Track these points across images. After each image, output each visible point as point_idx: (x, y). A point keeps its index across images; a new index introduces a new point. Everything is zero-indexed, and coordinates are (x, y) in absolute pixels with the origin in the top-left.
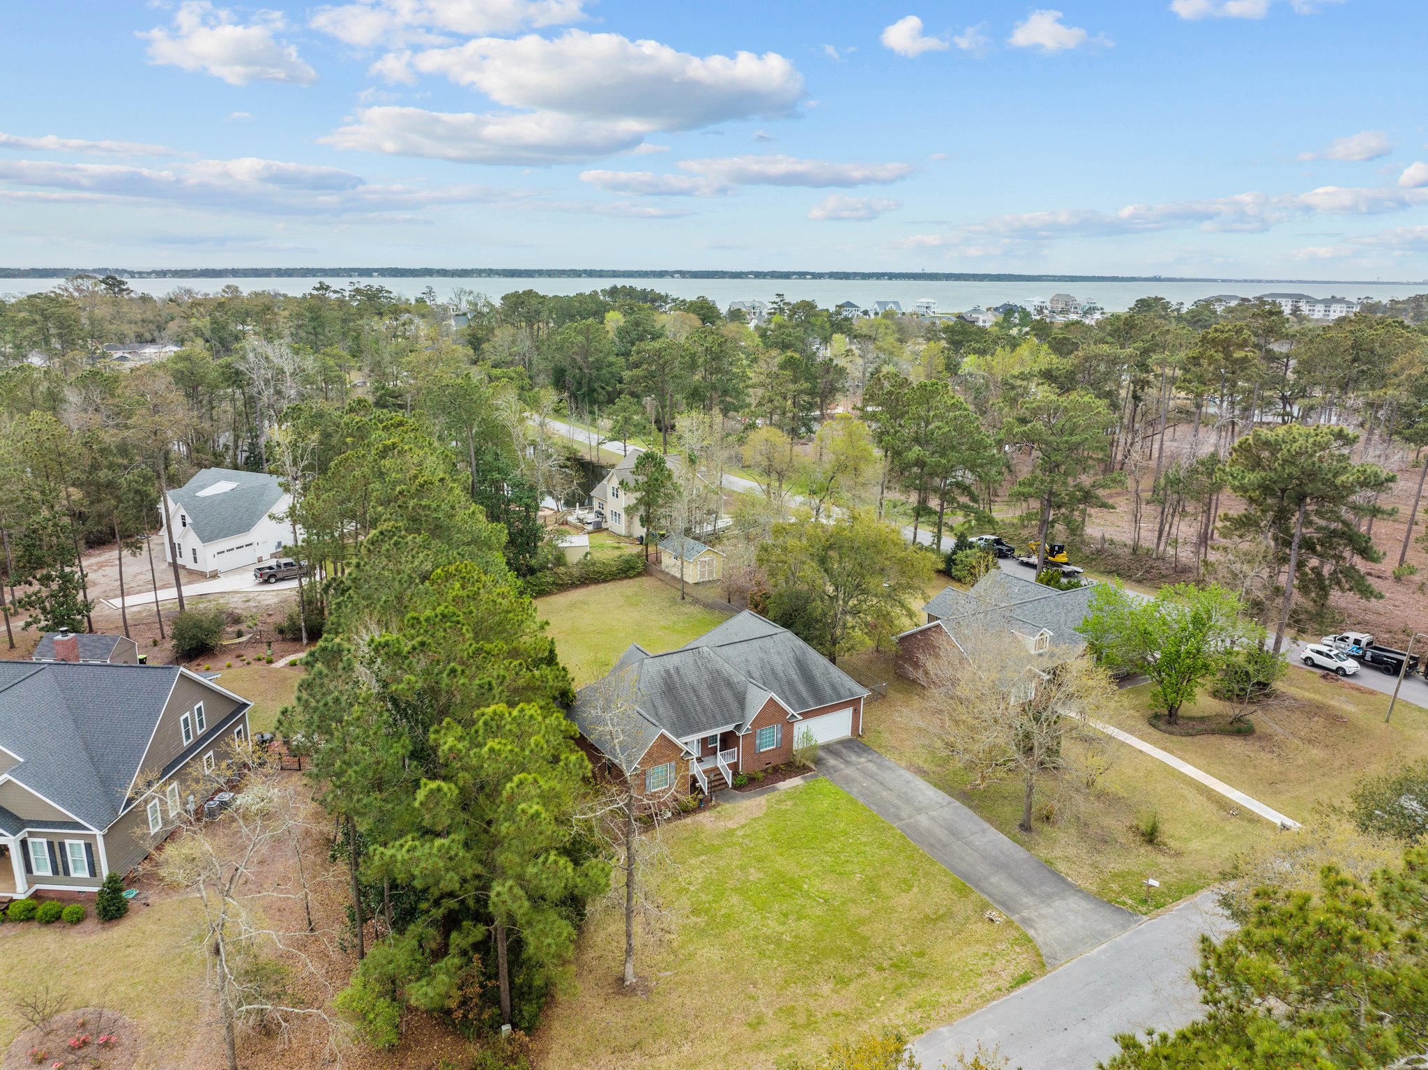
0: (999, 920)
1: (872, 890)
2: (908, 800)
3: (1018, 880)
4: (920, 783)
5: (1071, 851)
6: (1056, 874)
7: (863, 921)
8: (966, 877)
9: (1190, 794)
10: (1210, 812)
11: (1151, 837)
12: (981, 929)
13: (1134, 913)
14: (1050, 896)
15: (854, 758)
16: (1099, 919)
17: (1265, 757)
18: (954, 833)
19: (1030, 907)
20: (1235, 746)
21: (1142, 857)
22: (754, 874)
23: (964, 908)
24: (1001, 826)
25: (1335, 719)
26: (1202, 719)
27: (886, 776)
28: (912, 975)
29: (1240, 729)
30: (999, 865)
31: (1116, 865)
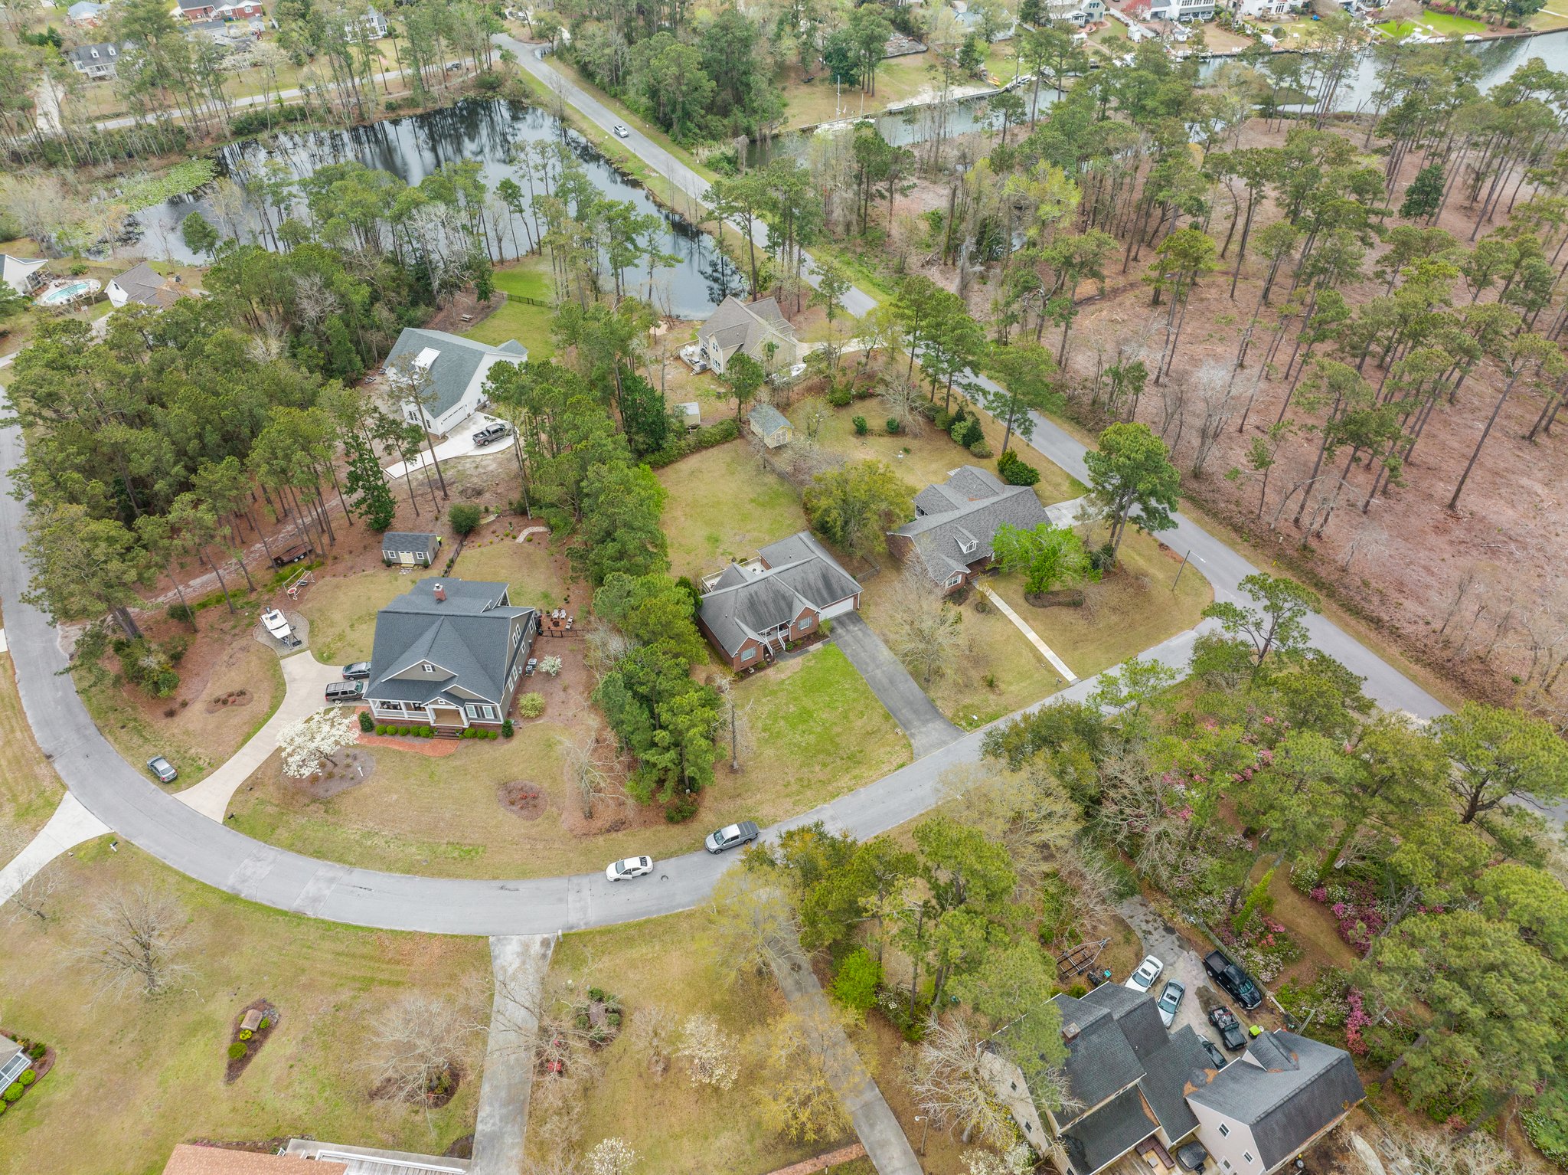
0: (900, 734)
1: (846, 717)
2: (875, 659)
3: (916, 712)
4: (883, 646)
5: (947, 693)
6: (934, 707)
7: (838, 735)
8: (891, 710)
9: (1025, 652)
10: (1029, 666)
11: (991, 684)
12: (891, 737)
13: (964, 730)
14: (927, 721)
16: (946, 734)
19: (916, 727)
20: (1067, 614)
21: (982, 695)
22: (792, 708)
23: (886, 727)
24: (916, 678)
25: (1142, 588)
27: (867, 641)
28: (855, 762)
30: (909, 702)
31: (968, 701)
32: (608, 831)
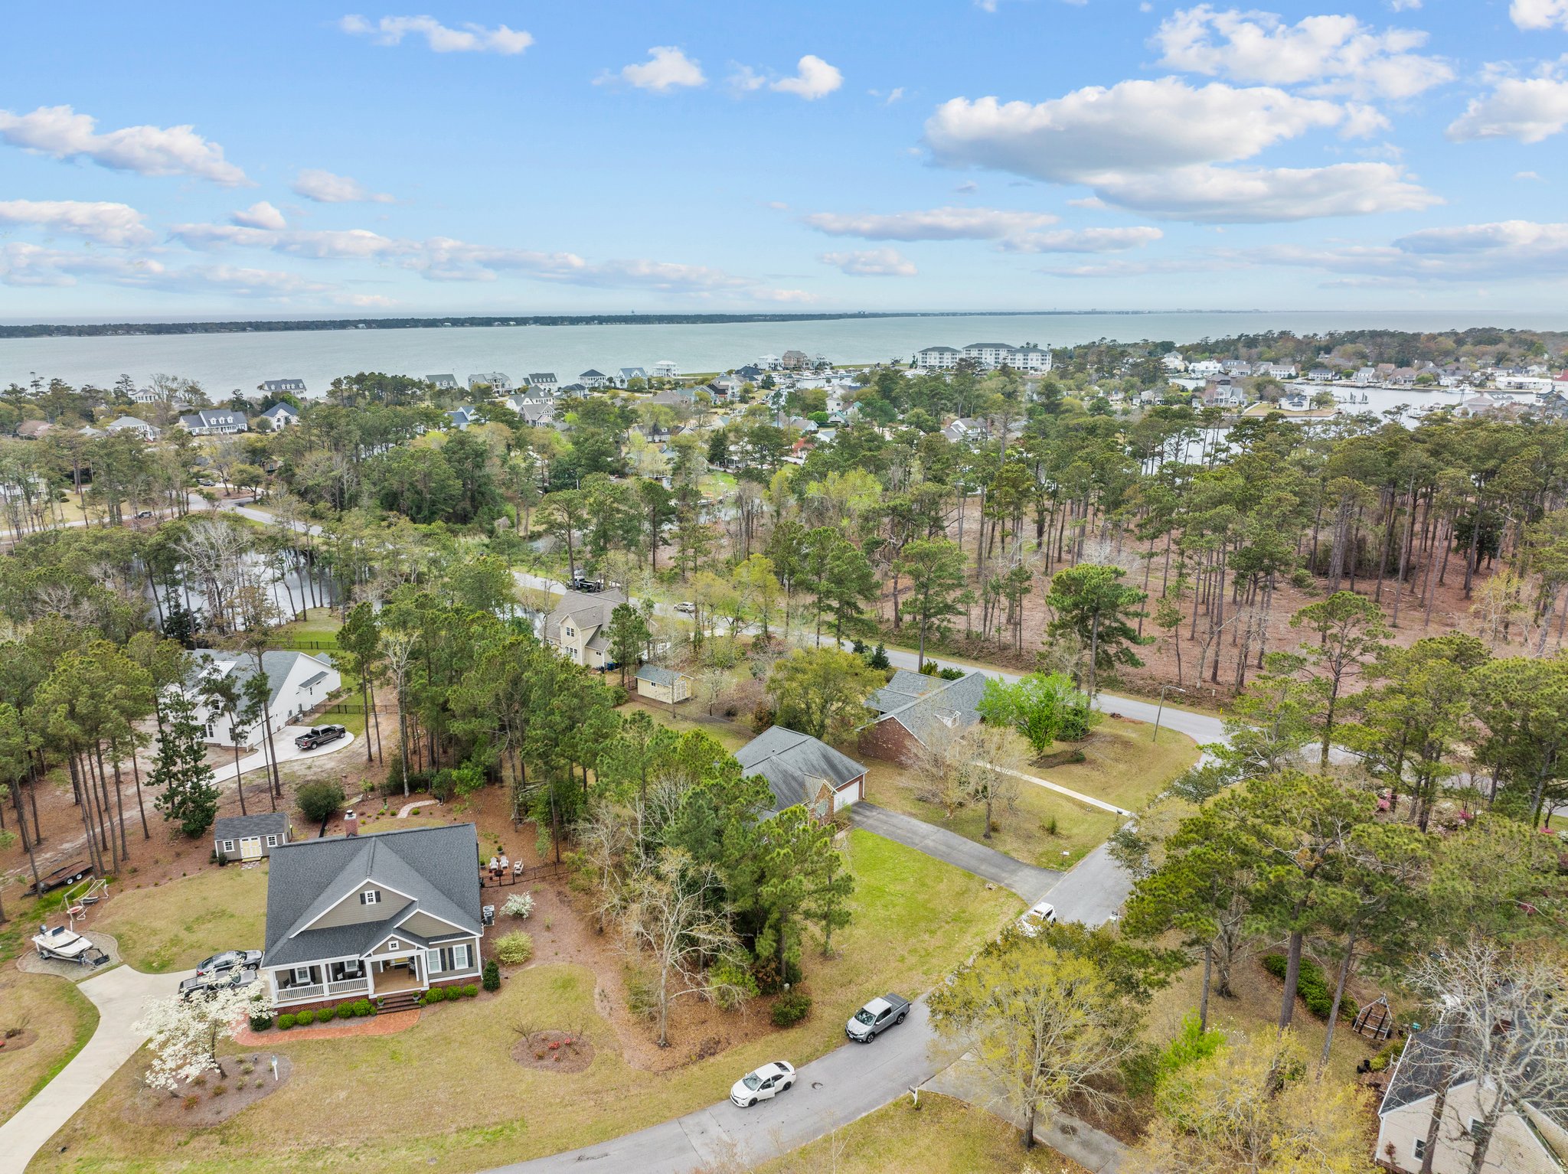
0: (994, 888)
1: (923, 885)
2: (915, 833)
3: (995, 865)
4: (915, 822)
5: (1015, 845)
6: (1012, 859)
7: (929, 901)
8: (967, 868)
9: (1064, 803)
10: (1077, 812)
11: (1052, 830)
12: (986, 894)
13: (1059, 871)
14: (1014, 871)
15: (868, 813)
16: (1044, 878)
17: (1095, 773)
18: (949, 846)
19: (1008, 879)
20: (1077, 769)
21: (1050, 843)
23: (974, 885)
24: (973, 838)
25: (1127, 744)
26: (1055, 756)
27: (895, 821)
28: (966, 922)
29: (1078, 759)
30: (983, 860)
31: (1040, 850)
32: (701, 1057)
